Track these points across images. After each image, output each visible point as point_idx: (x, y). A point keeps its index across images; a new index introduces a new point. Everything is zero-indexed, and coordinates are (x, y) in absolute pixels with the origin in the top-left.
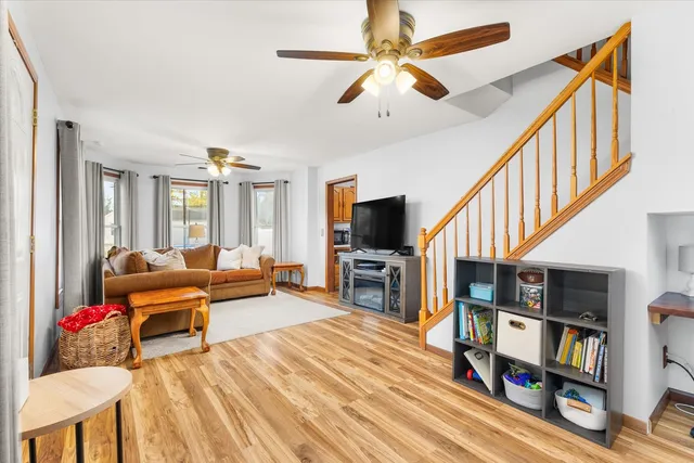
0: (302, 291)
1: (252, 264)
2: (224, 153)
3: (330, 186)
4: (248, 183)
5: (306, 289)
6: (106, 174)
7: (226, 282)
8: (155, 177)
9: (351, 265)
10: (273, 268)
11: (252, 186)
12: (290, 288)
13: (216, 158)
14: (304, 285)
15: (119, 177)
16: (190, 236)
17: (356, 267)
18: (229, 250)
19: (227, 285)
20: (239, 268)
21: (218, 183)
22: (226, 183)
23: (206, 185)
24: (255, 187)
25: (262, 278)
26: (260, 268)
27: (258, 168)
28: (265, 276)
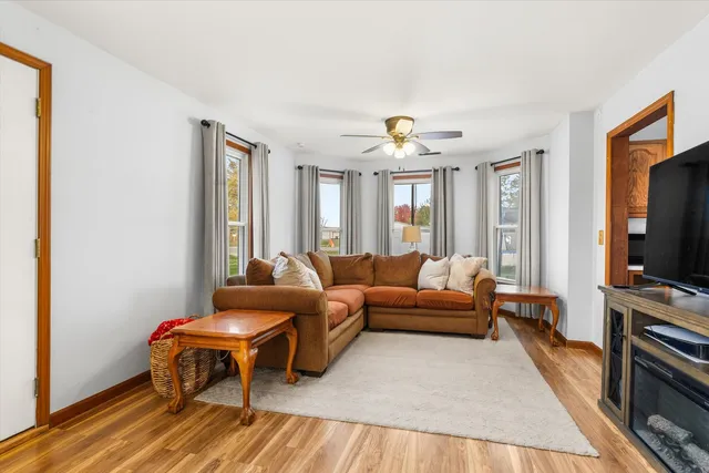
0: (553, 346)
4: (485, 165)
5: (561, 343)
7: (416, 307)
8: (376, 174)
9: (627, 322)
15: (342, 178)
19: (418, 311)
20: (440, 288)
21: (445, 170)
22: (457, 169)
23: (430, 176)
24: (496, 169)
25: (473, 309)
26: (472, 293)
27: (458, 134)
28: (478, 306)
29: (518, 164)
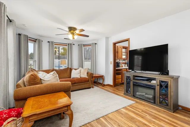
0: (103, 86)
1: (84, 75)
2: (75, 29)
3: (115, 44)
4: (81, 45)
5: (104, 85)
6: (30, 40)
8: (48, 42)
9: (132, 78)
10: (92, 77)
11: (83, 46)
12: (97, 84)
13: (72, 31)
14: (104, 83)
15: (35, 41)
16: (61, 64)
17: (134, 79)
18: (76, 70)
19: (76, 84)
20: (79, 77)
21: (71, 44)
22: (74, 44)
23: (67, 45)
24: (84, 46)
25: (88, 81)
26: (87, 77)
27: (88, 36)
28: (90, 81)
29: (91, 46)
